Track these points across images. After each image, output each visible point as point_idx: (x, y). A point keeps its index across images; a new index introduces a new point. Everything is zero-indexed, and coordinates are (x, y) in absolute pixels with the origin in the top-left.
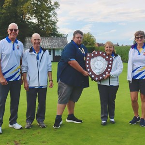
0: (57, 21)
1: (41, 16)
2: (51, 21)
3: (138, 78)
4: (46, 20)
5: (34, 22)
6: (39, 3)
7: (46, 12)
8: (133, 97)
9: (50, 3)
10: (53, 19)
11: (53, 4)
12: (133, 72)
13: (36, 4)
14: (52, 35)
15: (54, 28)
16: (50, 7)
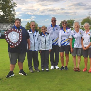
0: (15, 14)
1: (6, 11)
2: (12, 14)
3: (64, 45)
4: (9, 13)
5: (1, 14)
6: (4, 3)
7: (8, 9)
8: (61, 55)
9: (11, 3)
10: (13, 12)
11: (12, 4)
12: (61, 42)
13: (2, 3)
14: (12, 22)
15: (14, 18)
16: (11, 6)
